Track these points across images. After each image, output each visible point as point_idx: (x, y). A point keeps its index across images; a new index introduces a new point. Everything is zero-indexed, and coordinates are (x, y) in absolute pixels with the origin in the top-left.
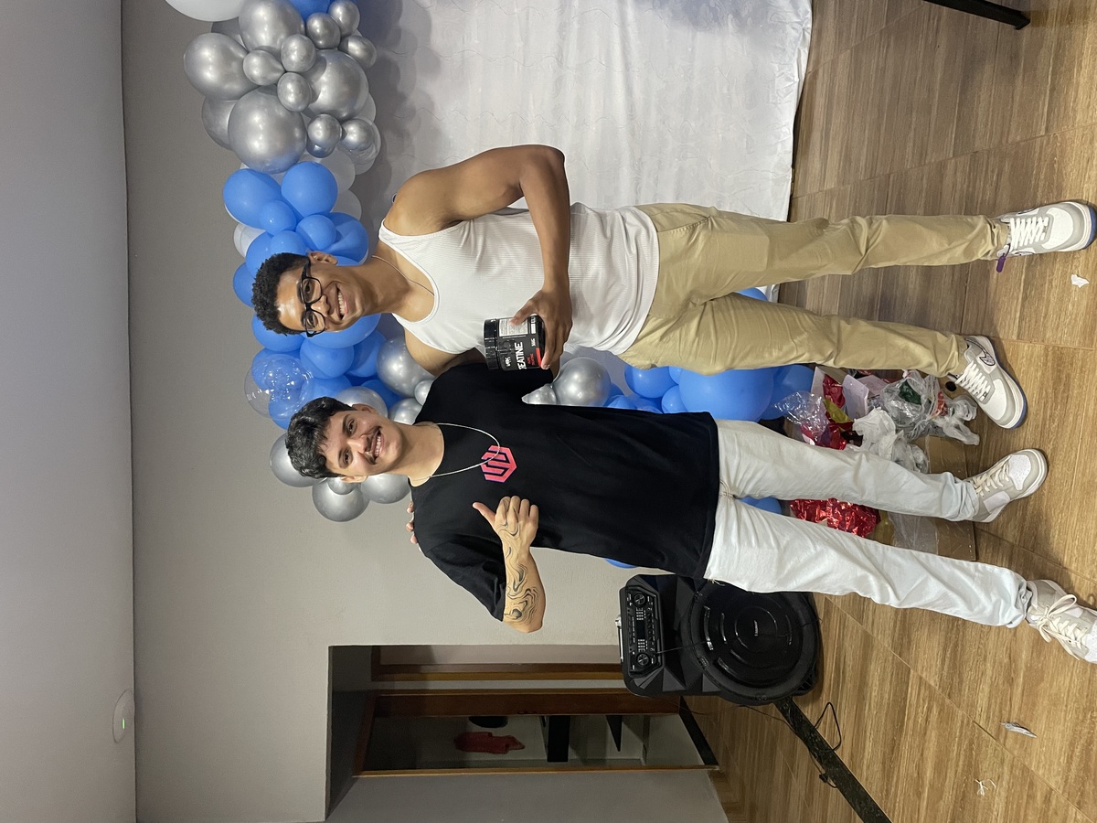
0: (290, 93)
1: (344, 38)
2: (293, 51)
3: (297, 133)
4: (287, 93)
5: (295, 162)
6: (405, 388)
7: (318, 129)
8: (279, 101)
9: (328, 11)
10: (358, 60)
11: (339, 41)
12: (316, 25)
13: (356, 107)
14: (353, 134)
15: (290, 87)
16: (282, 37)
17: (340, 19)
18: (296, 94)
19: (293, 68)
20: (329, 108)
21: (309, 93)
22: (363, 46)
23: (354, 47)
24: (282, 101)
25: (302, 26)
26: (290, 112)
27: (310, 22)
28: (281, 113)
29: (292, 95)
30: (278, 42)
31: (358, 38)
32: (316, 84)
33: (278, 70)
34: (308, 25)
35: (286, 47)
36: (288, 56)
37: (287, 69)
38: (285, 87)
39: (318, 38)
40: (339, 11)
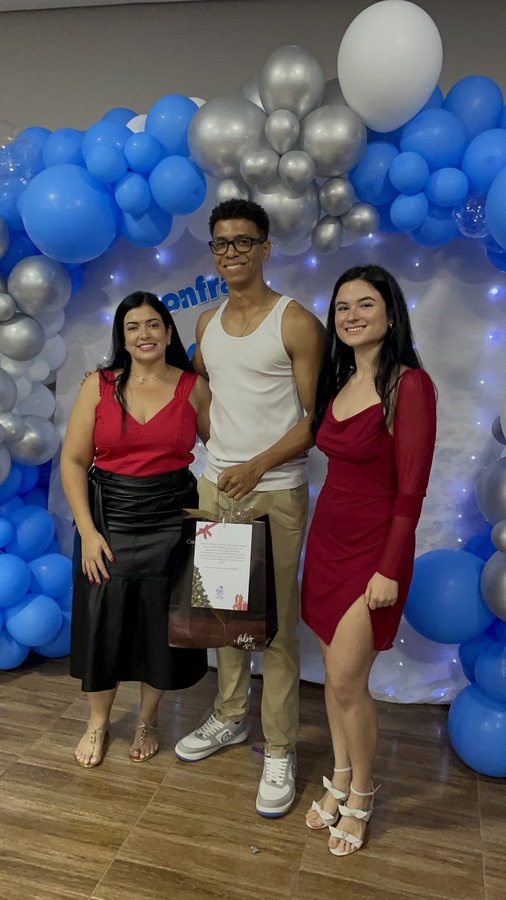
0: (256, 161)
1: (339, 219)
4: (257, 157)
7: (230, 189)
8: (250, 149)
9: (360, 202)
10: (314, 233)
15: (262, 161)
18: (255, 168)
19: (281, 165)
23: (329, 231)
24: (249, 153)
25: (337, 173)
26: (240, 163)
28: (240, 152)
29: (253, 163)
30: (311, 147)
31: (340, 235)
32: (277, 190)
33: (281, 147)
34: (337, 180)
36: (294, 157)
37: (282, 158)
38: (263, 155)
39: (327, 191)
40: (364, 215)
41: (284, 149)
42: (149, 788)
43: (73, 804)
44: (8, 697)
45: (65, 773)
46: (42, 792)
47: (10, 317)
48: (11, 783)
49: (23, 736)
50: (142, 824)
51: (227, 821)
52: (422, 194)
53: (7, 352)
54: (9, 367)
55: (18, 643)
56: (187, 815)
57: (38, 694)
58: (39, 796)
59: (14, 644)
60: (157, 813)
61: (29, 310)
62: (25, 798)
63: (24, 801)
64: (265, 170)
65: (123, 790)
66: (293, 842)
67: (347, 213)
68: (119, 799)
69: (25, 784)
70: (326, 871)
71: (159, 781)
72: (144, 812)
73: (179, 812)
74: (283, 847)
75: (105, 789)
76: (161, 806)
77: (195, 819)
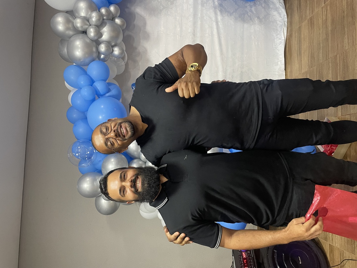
1: (114, 18)
2: (93, 17)
8: (87, 36)
9: (108, 8)
10: (119, 26)
12: (103, 11)
13: (118, 42)
16: (90, 13)
17: (113, 11)
18: (94, 33)
20: (107, 40)
21: (99, 34)
22: (121, 21)
25: (98, 10)
31: (119, 18)
32: (102, 31)
36: (92, 19)
37: (91, 24)
38: (90, 31)
40: (112, 8)
41: (88, 23)
42: (340, 57)
50: (355, 44)
51: (345, 18)
56: (346, 33)
65: (342, 65)
67: (112, 14)
68: (347, 62)
73: (346, 36)
75: (344, 71)
76: (345, 45)
77: (347, 29)
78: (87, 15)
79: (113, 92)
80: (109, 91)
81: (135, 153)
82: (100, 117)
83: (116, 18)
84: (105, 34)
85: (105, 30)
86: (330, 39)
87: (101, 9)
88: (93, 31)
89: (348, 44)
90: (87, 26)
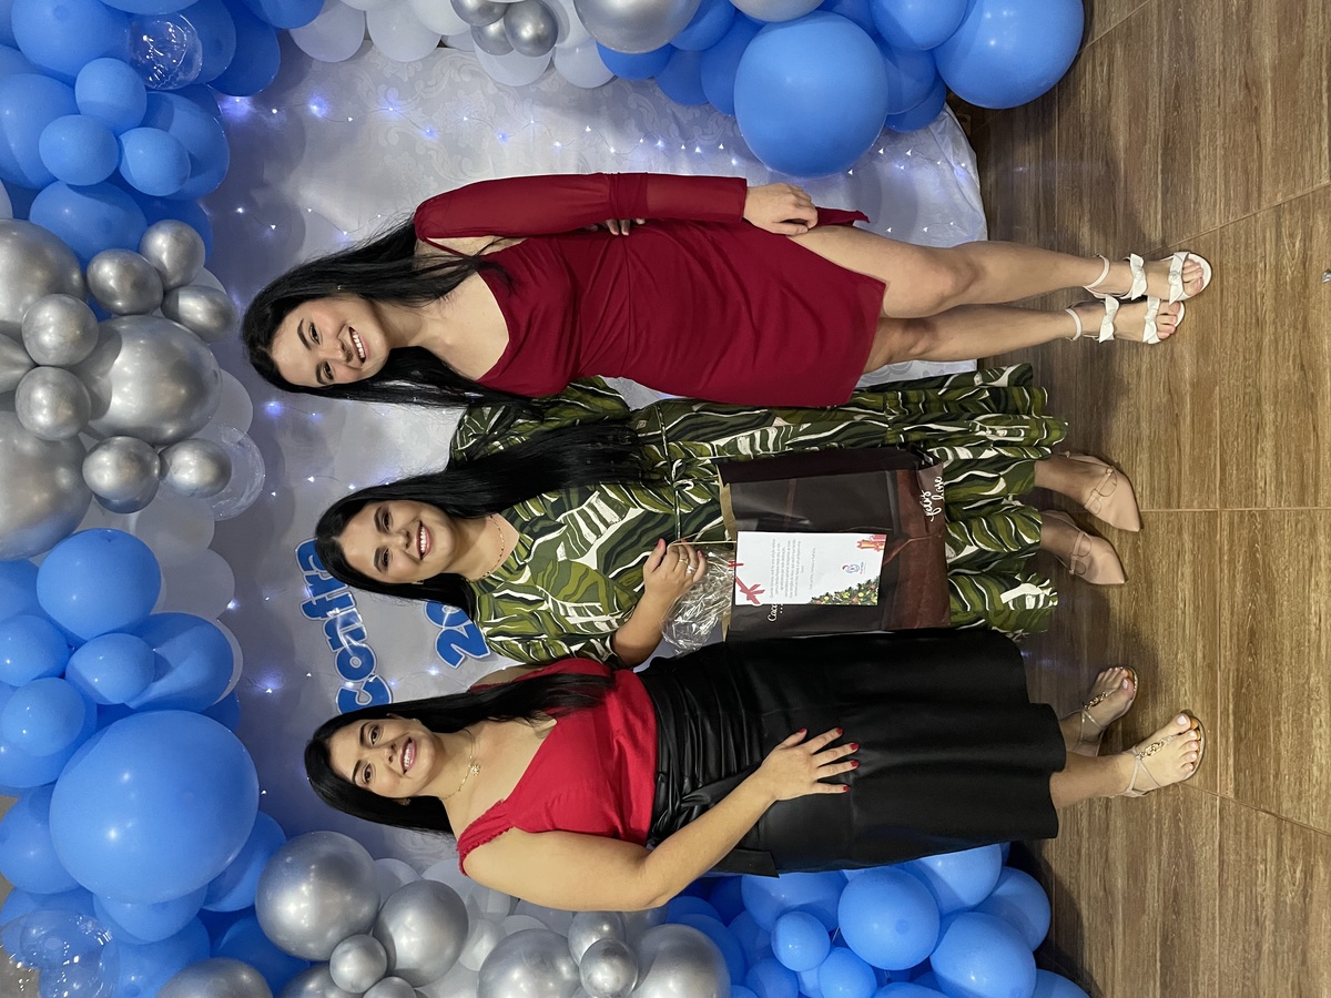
0: (40, 407)
1: (169, 293)
2: (45, 327)
3: (64, 478)
4: (32, 407)
5: (66, 533)
6: (313, 950)
7: (101, 466)
8: (21, 427)
9: (138, 248)
10: (201, 333)
11: (158, 297)
12: (107, 272)
13: (195, 417)
14: (188, 469)
15: (41, 395)
16: (29, 299)
17: (165, 257)
18: (55, 410)
19: (51, 358)
20: (132, 425)
21: (85, 402)
22: (210, 306)
23: (193, 307)
24: (25, 424)
25: (76, 277)
26: (48, 443)
27: (94, 267)
28: (28, 447)
29: (45, 411)
30: (21, 310)
31: (202, 290)
32: (103, 381)
33: (16, 365)
34: (89, 276)
35: (30, 319)
36: (36, 335)
37: (38, 358)
38: (29, 397)
39: (112, 296)
40: (162, 244)
41: (20, 357)
42: (1231, 524)
43: (1299, 644)
44: (1103, 879)
45: (1237, 695)
46: (1286, 717)
47: (378, 945)
48: (1284, 788)
49: (1176, 812)
50: (1309, 499)
51: (1266, 358)
52: (121, 137)
53: (449, 952)
54: (481, 948)
55: (998, 885)
56: (1269, 429)
57: (1085, 823)
58: (1298, 720)
59: (1001, 891)
60: (1279, 485)
61: (365, 911)
62: (1309, 744)
63: (1316, 743)
64: (60, 392)
65: (1245, 570)
66: (1278, 226)
67: (160, 272)
68: (1267, 566)
69: (1278, 760)
70: (1320, 140)
71: (1212, 517)
72: (1284, 507)
73: (1268, 445)
74: (1292, 236)
75: (1253, 602)
76: (1262, 484)
77: (1275, 411)
78: (13, 308)
79: (186, 671)
80: (158, 668)
81: (311, 945)
82: (113, 834)
83: (181, 292)
84: (126, 390)
85: (126, 369)
86: (1188, 419)
87: (95, 265)
88: (45, 402)
89: (1276, 487)
90: (18, 372)
